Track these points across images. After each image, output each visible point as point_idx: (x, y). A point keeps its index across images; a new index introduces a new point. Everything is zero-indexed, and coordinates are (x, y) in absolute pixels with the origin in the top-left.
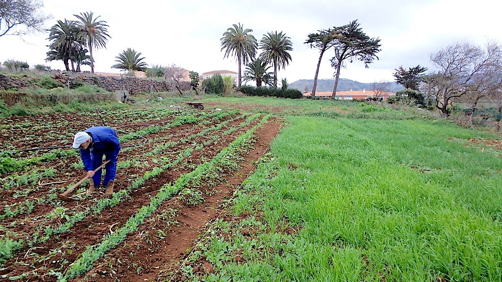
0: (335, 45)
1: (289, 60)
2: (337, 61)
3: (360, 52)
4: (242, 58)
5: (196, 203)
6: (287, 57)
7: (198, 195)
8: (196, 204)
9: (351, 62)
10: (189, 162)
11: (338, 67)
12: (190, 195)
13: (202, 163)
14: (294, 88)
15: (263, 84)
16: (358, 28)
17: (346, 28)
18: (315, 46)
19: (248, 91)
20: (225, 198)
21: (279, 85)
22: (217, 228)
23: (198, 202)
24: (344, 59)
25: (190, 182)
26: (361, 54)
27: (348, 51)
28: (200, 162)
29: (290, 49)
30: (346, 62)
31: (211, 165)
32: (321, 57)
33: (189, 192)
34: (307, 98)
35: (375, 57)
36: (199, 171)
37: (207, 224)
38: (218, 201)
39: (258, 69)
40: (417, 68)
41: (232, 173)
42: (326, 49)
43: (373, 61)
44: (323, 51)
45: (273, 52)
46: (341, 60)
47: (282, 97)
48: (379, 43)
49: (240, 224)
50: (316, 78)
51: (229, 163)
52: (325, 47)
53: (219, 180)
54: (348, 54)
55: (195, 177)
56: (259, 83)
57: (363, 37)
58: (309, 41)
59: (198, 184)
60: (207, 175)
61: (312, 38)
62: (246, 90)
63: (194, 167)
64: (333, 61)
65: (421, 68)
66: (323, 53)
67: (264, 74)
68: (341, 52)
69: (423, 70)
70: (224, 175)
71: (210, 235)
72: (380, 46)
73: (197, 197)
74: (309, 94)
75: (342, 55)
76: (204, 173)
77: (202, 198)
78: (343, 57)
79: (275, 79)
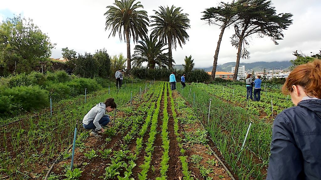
11: (239, 45)
18: (215, 22)
42: (228, 25)
44: (225, 27)
46: (242, 38)
52: (225, 24)
61: (210, 14)
66: (223, 31)
75: (244, 31)
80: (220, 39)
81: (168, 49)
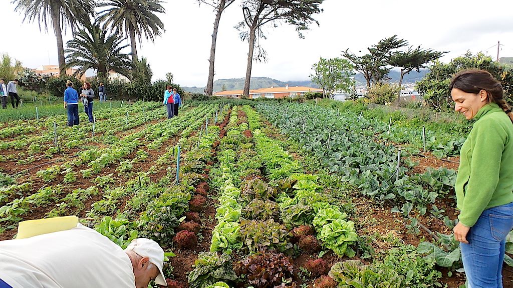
24: (260, 25)
29: (160, 9)
32: (218, 20)
35: (312, 23)
44: (221, 9)
46: (254, 27)
52: (225, 2)
64: (240, 29)
65: (398, 40)
66: (220, 13)
75: (257, 17)
78: (258, 22)
80: (216, 29)
81: (130, 47)
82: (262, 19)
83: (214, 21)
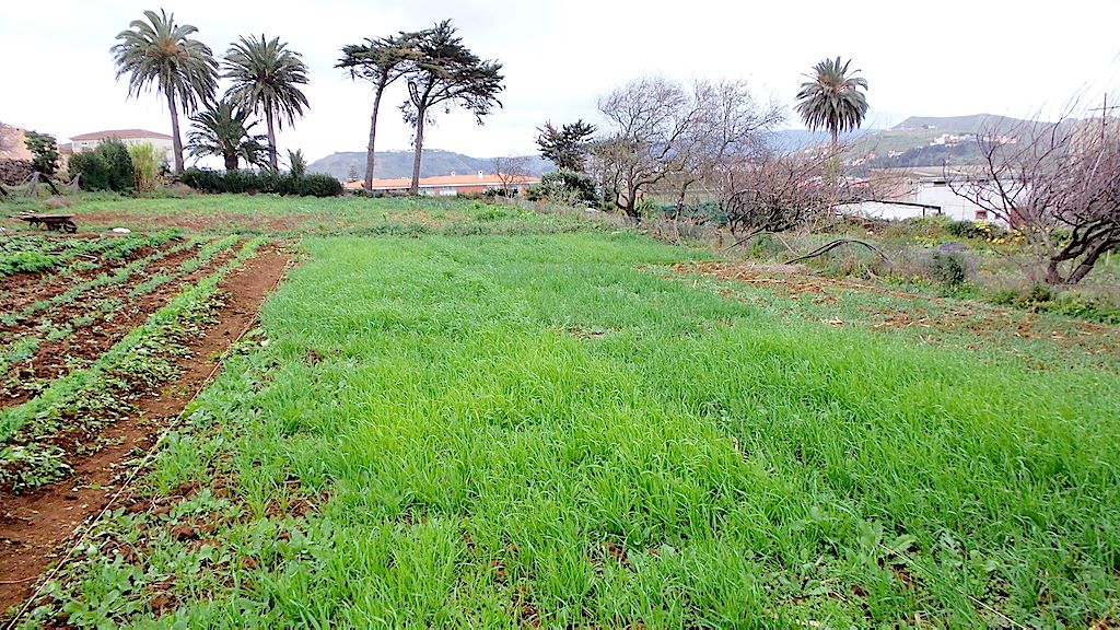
0: (407, 75)
1: (302, 105)
2: (414, 110)
3: (465, 90)
4: (178, 99)
5: (44, 480)
6: (295, 100)
7: (49, 458)
8: (43, 485)
9: (447, 112)
10: (25, 375)
11: (419, 122)
12: (23, 463)
13: (66, 372)
14: (323, 171)
15: (242, 164)
16: (454, 37)
17: (428, 37)
18: (362, 75)
19: (205, 183)
20: (134, 454)
21: (285, 166)
22: (105, 536)
23: (50, 477)
24: (429, 105)
25: (26, 429)
26: (465, 94)
27: (437, 88)
28: (61, 372)
29: (303, 80)
30: (433, 111)
31: (92, 377)
32: (378, 99)
33: (19, 453)
34: (355, 193)
35: (494, 102)
36: (56, 395)
37: (76, 532)
38: (113, 465)
39: (225, 127)
40: (578, 126)
41: (155, 390)
42: (388, 81)
43: (491, 110)
44: (382, 87)
45: (260, 86)
46: (422, 106)
47: (293, 192)
48: (500, 73)
49: (172, 514)
50: (371, 149)
51: (144, 366)
52: (386, 78)
53: (115, 411)
54: (437, 95)
55: (42, 414)
56: (231, 161)
57: (466, 59)
58: (346, 63)
59: (52, 429)
60: (79, 404)
61: (353, 56)
62: (198, 178)
63: (39, 387)
64: (405, 109)
65: (586, 126)
66: (381, 90)
67: (244, 139)
68: (422, 89)
69: (588, 130)
70: (131, 397)
71: (83, 555)
72: (502, 78)
73: (47, 465)
74: (358, 185)
75: (425, 96)
76: (69, 398)
77: (63, 465)
78: (428, 100)
79: (272, 150)
82: (434, 97)
83: (374, 100)
